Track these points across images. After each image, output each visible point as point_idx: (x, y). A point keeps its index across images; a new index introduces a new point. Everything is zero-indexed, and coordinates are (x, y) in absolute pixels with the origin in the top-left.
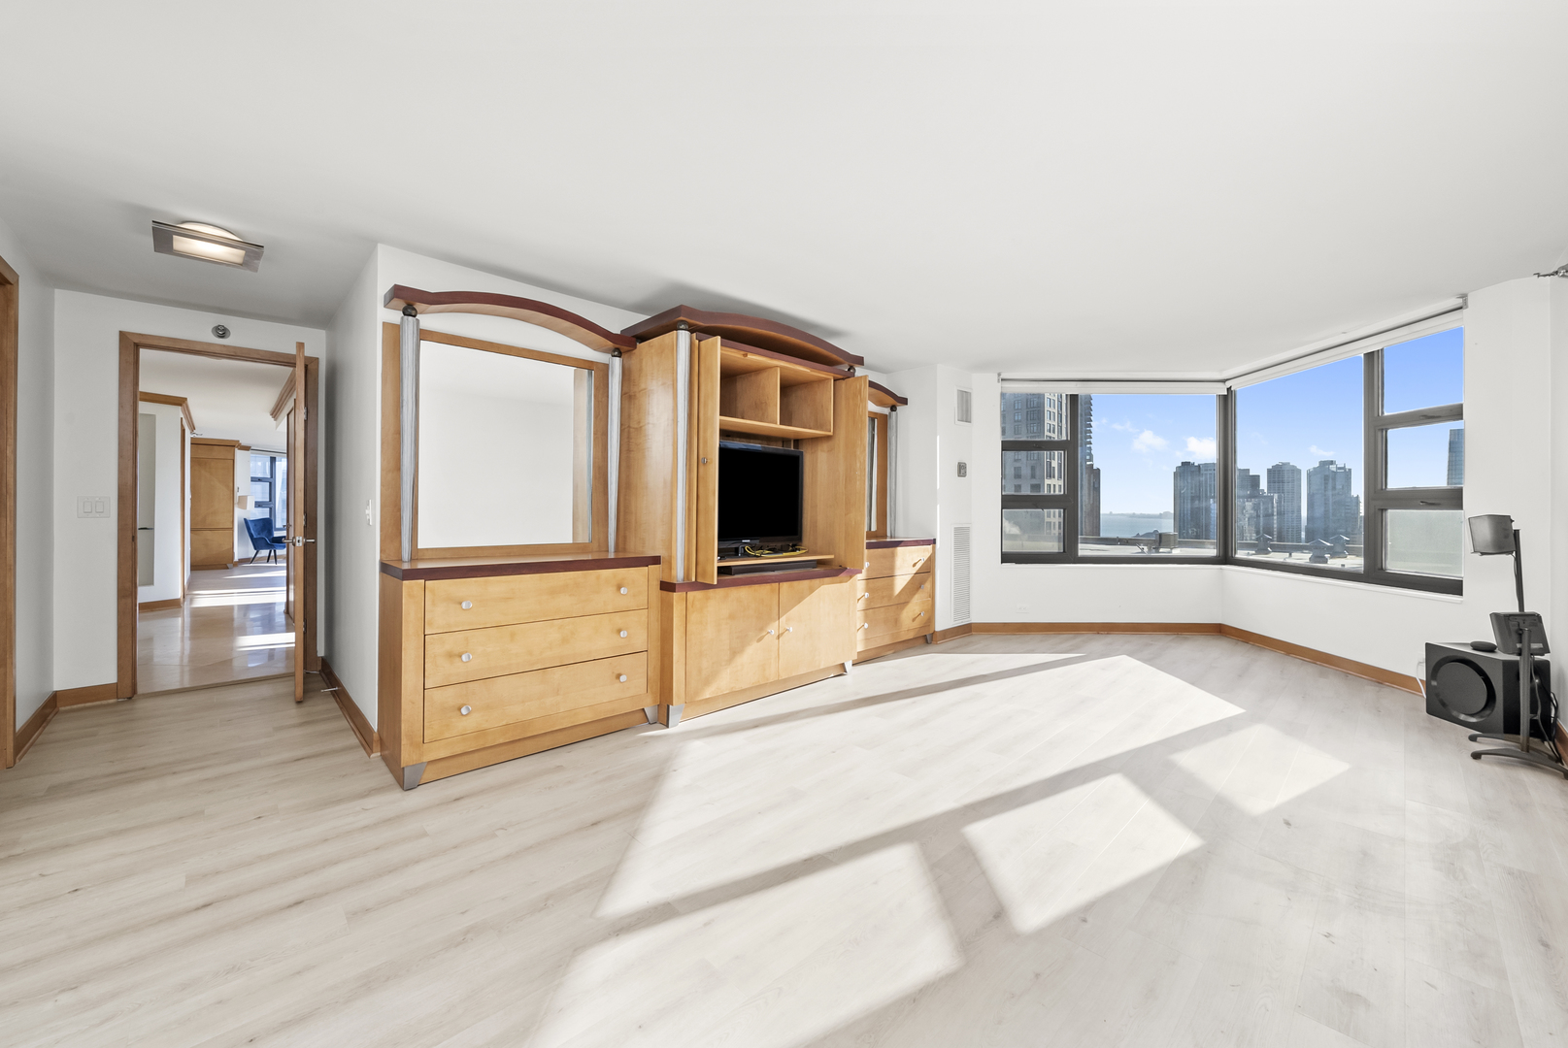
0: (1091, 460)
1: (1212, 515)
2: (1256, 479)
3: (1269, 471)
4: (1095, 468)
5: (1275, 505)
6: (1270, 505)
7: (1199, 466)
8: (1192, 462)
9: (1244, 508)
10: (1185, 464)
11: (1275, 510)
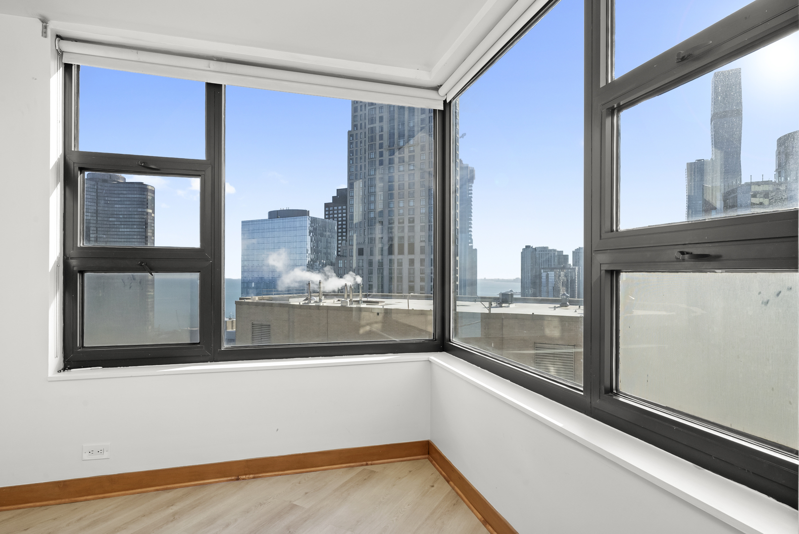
0: (472, 242)
1: (543, 280)
2: (566, 257)
3: (573, 252)
4: (474, 248)
5: (576, 274)
6: (574, 274)
7: (535, 248)
8: (531, 246)
9: (560, 276)
10: (528, 247)
11: (576, 277)
